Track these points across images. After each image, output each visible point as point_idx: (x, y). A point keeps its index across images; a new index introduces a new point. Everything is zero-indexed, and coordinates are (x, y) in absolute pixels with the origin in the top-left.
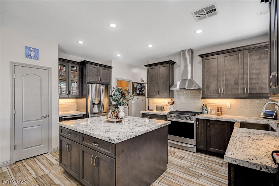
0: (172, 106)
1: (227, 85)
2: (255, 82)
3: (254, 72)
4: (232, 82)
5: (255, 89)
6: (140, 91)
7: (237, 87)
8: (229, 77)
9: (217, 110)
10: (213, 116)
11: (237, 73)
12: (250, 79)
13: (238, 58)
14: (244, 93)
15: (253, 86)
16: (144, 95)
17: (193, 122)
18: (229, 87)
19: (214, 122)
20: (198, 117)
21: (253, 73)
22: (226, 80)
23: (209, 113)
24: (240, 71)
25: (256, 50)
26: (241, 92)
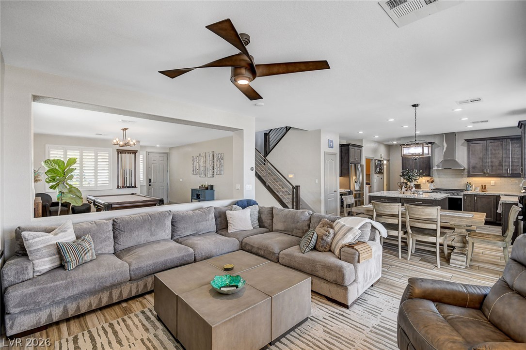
0: (432, 184)
1: (492, 166)
2: (516, 164)
3: (515, 156)
4: (497, 164)
5: (516, 170)
6: (380, 169)
7: (501, 168)
8: (494, 160)
9: (481, 188)
10: (478, 192)
11: (501, 156)
12: (512, 162)
13: (502, 145)
14: (507, 173)
15: (515, 168)
16: (383, 173)
17: (461, 197)
18: (494, 168)
19: (481, 196)
20: (465, 193)
21: (514, 158)
22: (491, 162)
23: (473, 190)
24: (504, 155)
25: (517, 140)
26: (504, 172)
